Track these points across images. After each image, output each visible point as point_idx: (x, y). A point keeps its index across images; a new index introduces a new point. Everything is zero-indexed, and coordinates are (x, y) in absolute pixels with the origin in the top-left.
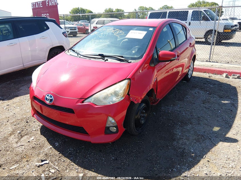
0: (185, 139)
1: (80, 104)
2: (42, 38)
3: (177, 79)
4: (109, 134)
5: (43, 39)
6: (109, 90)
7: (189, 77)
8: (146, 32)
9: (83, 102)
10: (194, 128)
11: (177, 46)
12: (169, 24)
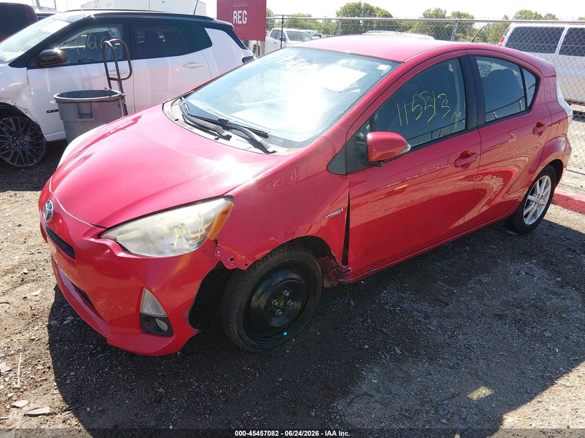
0: (376, 401)
1: (92, 240)
2: (189, 65)
3: (461, 222)
4: (149, 333)
5: (191, 67)
6: (161, 219)
7: (529, 221)
8: (365, 74)
9: (99, 236)
10: (431, 374)
11: (470, 127)
12: (459, 58)
